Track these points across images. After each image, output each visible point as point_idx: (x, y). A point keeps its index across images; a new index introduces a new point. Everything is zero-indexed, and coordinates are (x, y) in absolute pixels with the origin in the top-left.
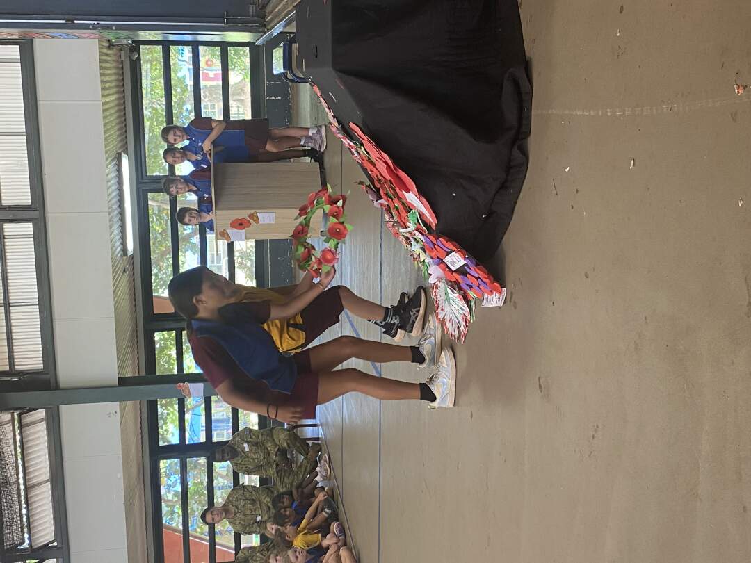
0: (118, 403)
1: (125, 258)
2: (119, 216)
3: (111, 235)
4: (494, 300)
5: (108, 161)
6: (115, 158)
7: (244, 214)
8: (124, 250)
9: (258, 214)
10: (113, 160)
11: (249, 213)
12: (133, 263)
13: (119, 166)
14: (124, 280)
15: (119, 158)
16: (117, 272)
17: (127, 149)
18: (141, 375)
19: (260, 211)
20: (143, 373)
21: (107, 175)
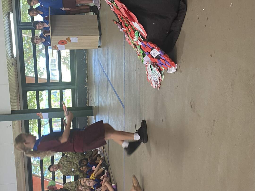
0: (11, 121)
1: (13, 59)
2: (10, 40)
3: (6, 48)
4: (172, 70)
5: (4, 16)
6: (7, 14)
7: (64, 38)
8: (12, 55)
9: (70, 38)
10: (6, 15)
11: (66, 38)
12: (16, 61)
13: (9, 17)
14: (13, 69)
15: (9, 14)
16: (9, 65)
17: (12, 10)
18: (21, 109)
19: (71, 37)
20: (22, 109)
21: (4, 21)
